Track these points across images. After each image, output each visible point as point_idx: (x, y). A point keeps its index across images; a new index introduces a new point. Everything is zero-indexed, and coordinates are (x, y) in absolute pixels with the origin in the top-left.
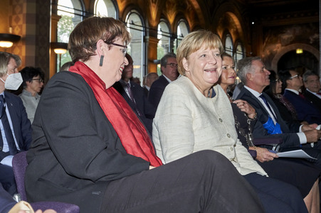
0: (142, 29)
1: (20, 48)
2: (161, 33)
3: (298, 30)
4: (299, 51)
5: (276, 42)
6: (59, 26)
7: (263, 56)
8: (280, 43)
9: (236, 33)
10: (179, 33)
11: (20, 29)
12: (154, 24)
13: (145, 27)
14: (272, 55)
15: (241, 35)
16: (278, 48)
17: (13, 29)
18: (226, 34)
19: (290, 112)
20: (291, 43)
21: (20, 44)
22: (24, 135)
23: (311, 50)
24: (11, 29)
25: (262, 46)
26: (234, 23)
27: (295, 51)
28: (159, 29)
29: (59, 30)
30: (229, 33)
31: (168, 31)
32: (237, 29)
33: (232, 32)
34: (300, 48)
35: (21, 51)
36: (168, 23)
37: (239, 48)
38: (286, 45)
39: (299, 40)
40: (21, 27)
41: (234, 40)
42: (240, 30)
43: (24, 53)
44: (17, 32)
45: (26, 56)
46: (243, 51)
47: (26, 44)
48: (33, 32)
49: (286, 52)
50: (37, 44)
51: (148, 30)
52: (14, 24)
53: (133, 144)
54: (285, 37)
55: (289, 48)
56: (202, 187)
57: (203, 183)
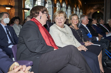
0: (52, 4)
1: (13, 9)
2: (57, 6)
3: (98, 6)
4: (98, 12)
5: (92, 9)
6: (25, 2)
7: (88, 13)
8: (93, 9)
9: (80, 6)
10: (63, 6)
11: (13, 4)
12: (56, 3)
13: (53, 4)
14: (91, 13)
15: (82, 7)
16: (92, 11)
17: (10, 4)
18: (77, 6)
19: (95, 31)
20: (96, 9)
21: (13, 8)
22: (15, 38)
23: (102, 12)
24: (10, 3)
25: (88, 10)
26: (80, 3)
27: (97, 12)
28: (57, 5)
29: (25, 4)
30: (78, 6)
31: (60, 5)
32: (80, 5)
33: (79, 6)
34: (98, 11)
35: (13, 11)
36: (60, 2)
37: (81, 11)
38: (95, 10)
39: (98, 9)
40: (13, 3)
41: (79, 8)
42: (81, 5)
43: (14, 11)
44: (12, 5)
45: (15, 12)
46: (82, 12)
47: (15, 9)
48: (17, 5)
49: (94, 12)
50: (18, 8)
51: (54, 5)
52: (11, 2)
53: (49, 43)
54: (95, 7)
55: (95, 11)
56: (69, 56)
57: (69, 55)
